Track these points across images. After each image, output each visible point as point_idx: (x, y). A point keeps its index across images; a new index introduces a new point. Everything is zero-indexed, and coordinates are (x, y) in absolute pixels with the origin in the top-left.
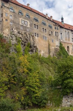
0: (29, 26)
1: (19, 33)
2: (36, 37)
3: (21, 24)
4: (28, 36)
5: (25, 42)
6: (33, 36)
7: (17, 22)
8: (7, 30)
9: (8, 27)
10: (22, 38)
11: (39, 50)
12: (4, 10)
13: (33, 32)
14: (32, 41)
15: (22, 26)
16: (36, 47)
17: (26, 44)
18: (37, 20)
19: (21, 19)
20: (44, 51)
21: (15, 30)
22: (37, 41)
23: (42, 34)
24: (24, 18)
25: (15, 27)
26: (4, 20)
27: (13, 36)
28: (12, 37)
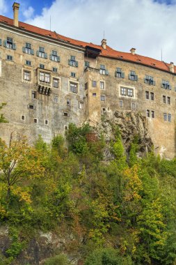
0: (135, 98)
1: (116, 115)
2: (150, 119)
3: (120, 96)
4: (135, 119)
5: (129, 134)
6: (144, 118)
7: (113, 94)
8: (96, 113)
9: (97, 108)
10: (124, 126)
11: (155, 146)
12: (90, 76)
13: (143, 109)
14: (143, 129)
15: (123, 99)
16: (150, 139)
17: (131, 136)
18: (150, 82)
19: (119, 86)
20: (165, 146)
21: (110, 111)
22: (153, 126)
23: (163, 110)
24: (126, 83)
25: (109, 105)
26: (90, 94)
27: (107, 124)
28: (104, 126)
